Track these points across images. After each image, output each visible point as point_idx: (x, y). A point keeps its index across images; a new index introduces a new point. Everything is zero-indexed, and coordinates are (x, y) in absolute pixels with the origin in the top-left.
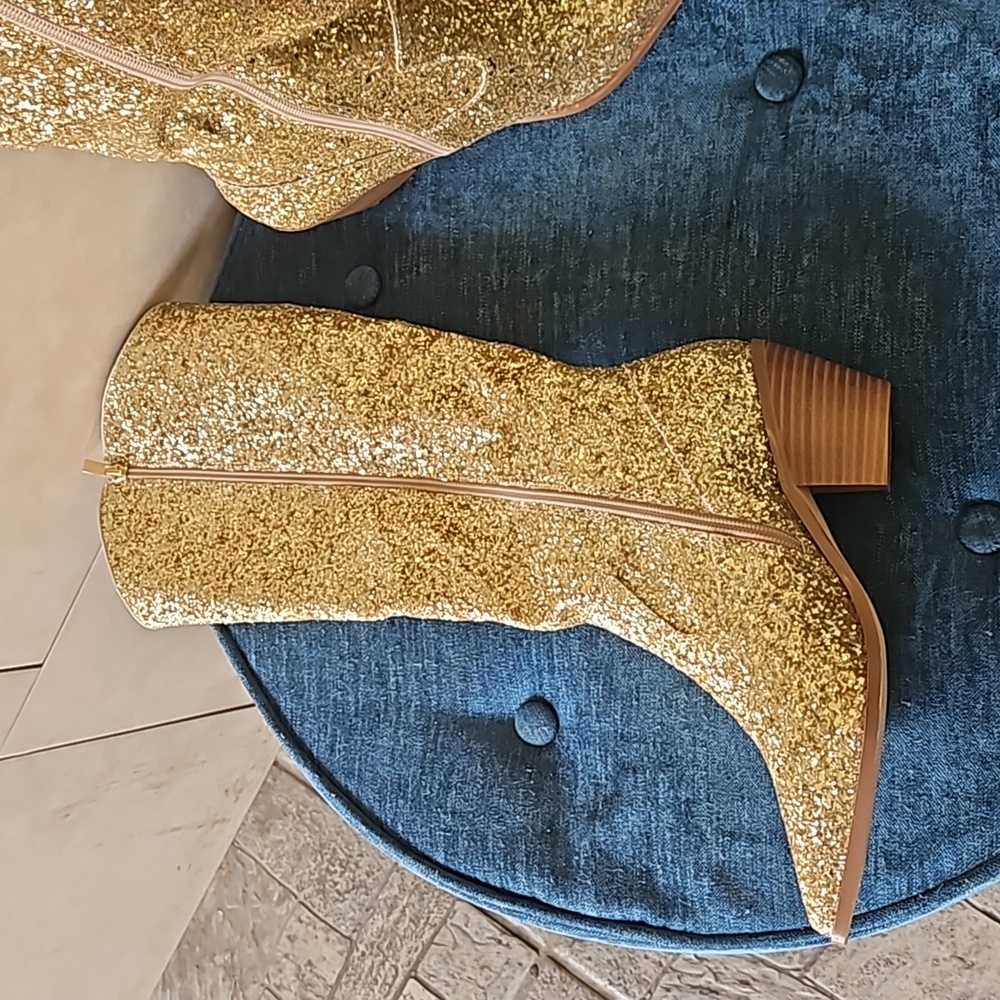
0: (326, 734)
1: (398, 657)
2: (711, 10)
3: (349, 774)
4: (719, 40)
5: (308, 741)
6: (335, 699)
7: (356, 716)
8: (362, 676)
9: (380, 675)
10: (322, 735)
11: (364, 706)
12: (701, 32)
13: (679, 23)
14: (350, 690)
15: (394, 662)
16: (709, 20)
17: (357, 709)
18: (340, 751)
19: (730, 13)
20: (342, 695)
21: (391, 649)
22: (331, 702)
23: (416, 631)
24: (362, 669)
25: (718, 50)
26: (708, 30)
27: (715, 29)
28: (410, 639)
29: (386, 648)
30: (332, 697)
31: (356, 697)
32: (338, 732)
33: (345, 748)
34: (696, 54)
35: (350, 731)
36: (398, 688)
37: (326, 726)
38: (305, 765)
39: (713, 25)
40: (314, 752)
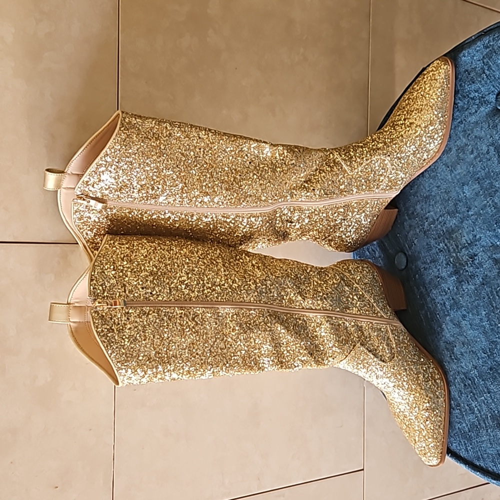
0: (462, 445)
1: (474, 398)
2: (468, 94)
3: (478, 459)
4: (476, 101)
5: (458, 451)
6: (459, 428)
7: (469, 431)
8: (464, 413)
9: (470, 410)
10: (461, 446)
11: (470, 426)
12: (468, 103)
13: (459, 105)
14: (462, 421)
15: (473, 401)
16: (468, 97)
17: (468, 429)
18: (470, 450)
19: (474, 90)
20: (460, 425)
21: (469, 396)
22: (458, 430)
23: (475, 384)
24: (463, 410)
25: (477, 105)
26: (470, 101)
27: (472, 99)
28: (474, 388)
29: (468, 397)
30: (457, 428)
31: (466, 423)
32: (466, 442)
33: (471, 447)
34: (470, 111)
35: (470, 439)
36: (480, 412)
37: (460, 441)
38: (460, 463)
39: (471, 98)
40: (462, 455)
